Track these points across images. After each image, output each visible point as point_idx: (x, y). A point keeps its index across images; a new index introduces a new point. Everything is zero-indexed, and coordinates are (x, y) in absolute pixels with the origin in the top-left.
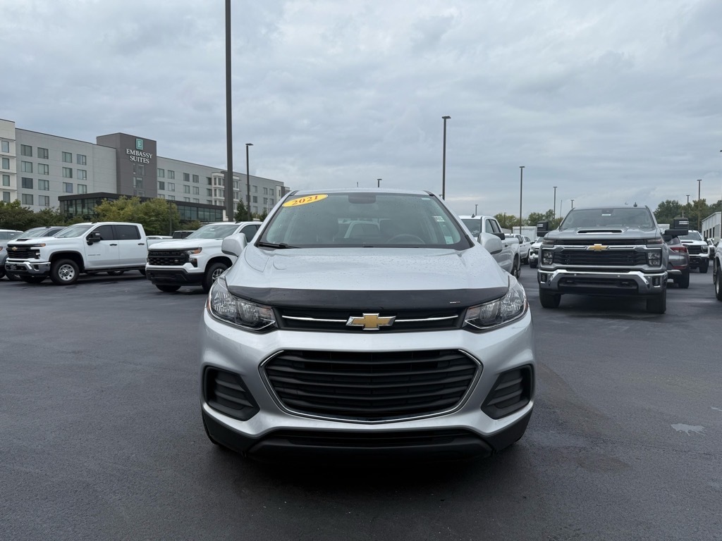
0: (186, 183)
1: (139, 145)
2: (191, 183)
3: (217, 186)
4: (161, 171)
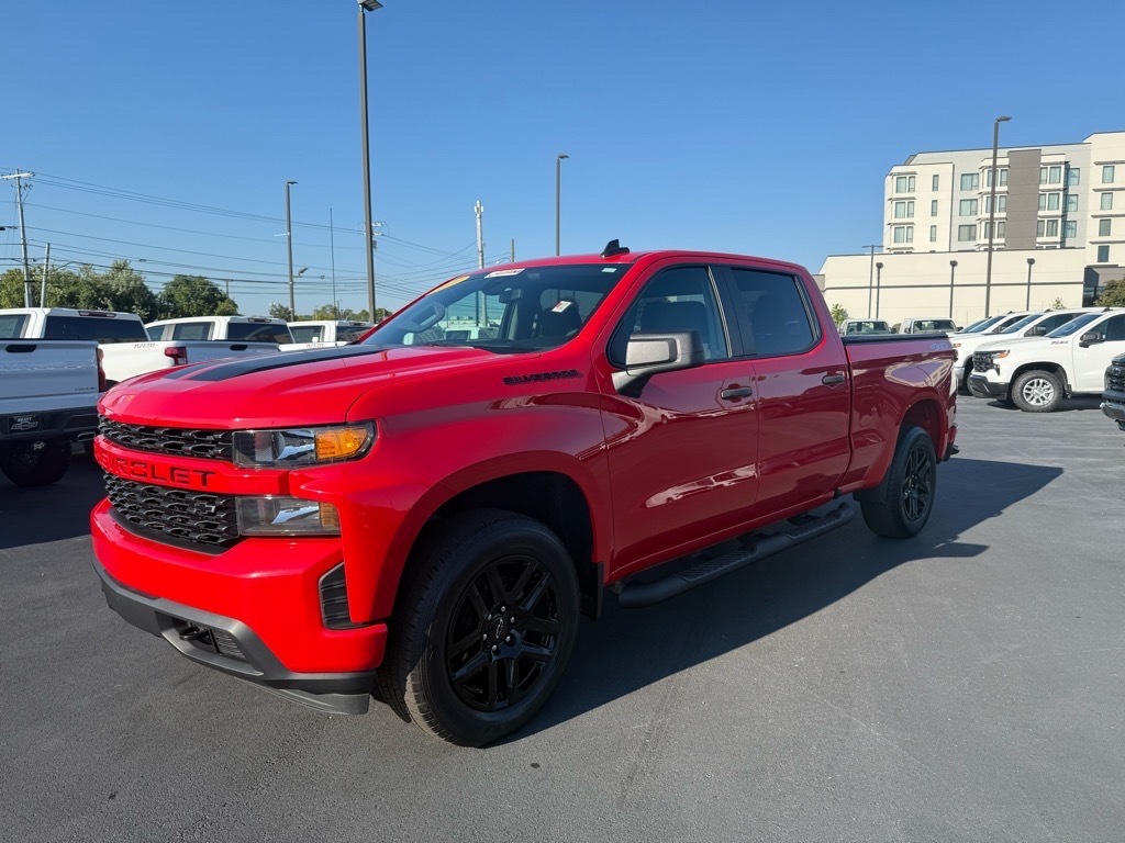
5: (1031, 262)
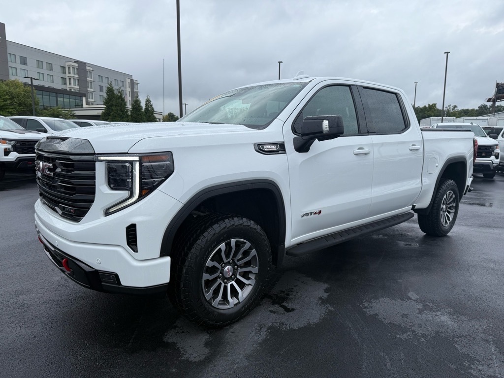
0: (40, 71)
2: (45, 71)
3: (71, 74)
4: (13, 56)
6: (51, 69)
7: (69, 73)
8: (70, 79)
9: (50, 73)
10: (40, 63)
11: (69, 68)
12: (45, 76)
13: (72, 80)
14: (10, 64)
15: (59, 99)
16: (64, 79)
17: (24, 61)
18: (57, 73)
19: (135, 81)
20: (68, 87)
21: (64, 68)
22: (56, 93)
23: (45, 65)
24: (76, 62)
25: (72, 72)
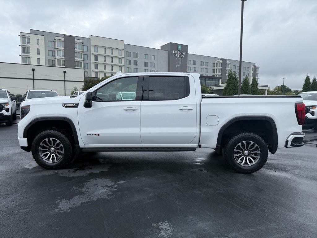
0: (202, 67)
1: (179, 48)
2: (204, 67)
3: (218, 67)
4: (190, 61)
5: (65, 72)
6: (207, 65)
7: (217, 66)
8: (217, 70)
9: (207, 67)
10: (202, 63)
11: (217, 63)
12: (204, 69)
13: (218, 70)
14: (188, 65)
15: (206, 81)
16: (214, 70)
17: (195, 63)
18: (210, 67)
19: (256, 67)
20: (215, 74)
21: (214, 64)
22: (206, 78)
23: (204, 63)
24: (222, 59)
25: (218, 66)
